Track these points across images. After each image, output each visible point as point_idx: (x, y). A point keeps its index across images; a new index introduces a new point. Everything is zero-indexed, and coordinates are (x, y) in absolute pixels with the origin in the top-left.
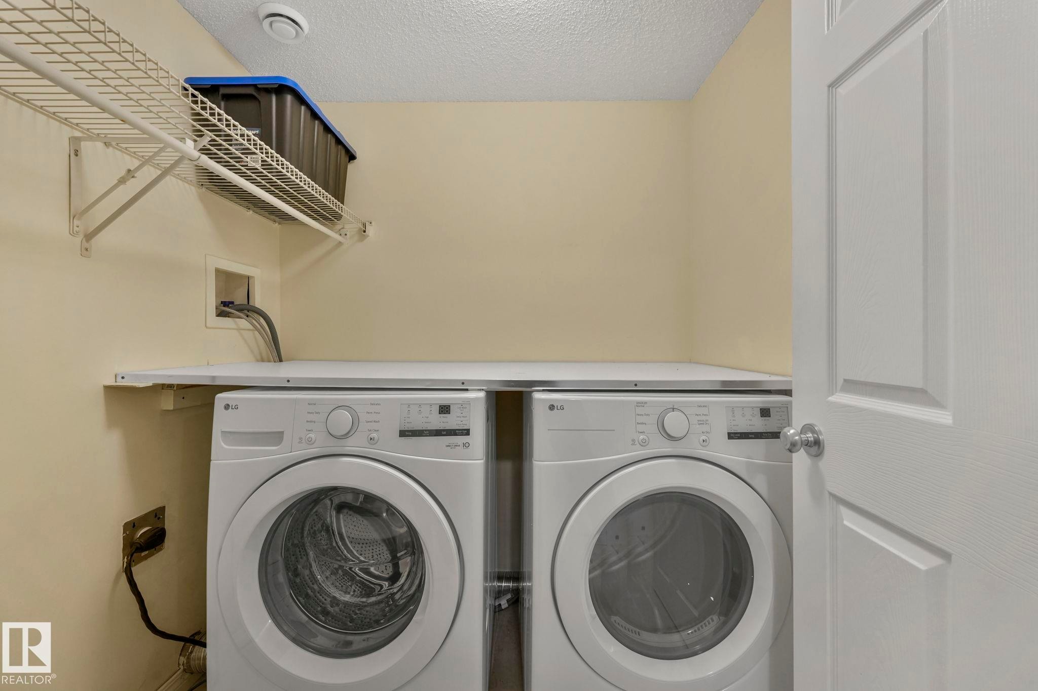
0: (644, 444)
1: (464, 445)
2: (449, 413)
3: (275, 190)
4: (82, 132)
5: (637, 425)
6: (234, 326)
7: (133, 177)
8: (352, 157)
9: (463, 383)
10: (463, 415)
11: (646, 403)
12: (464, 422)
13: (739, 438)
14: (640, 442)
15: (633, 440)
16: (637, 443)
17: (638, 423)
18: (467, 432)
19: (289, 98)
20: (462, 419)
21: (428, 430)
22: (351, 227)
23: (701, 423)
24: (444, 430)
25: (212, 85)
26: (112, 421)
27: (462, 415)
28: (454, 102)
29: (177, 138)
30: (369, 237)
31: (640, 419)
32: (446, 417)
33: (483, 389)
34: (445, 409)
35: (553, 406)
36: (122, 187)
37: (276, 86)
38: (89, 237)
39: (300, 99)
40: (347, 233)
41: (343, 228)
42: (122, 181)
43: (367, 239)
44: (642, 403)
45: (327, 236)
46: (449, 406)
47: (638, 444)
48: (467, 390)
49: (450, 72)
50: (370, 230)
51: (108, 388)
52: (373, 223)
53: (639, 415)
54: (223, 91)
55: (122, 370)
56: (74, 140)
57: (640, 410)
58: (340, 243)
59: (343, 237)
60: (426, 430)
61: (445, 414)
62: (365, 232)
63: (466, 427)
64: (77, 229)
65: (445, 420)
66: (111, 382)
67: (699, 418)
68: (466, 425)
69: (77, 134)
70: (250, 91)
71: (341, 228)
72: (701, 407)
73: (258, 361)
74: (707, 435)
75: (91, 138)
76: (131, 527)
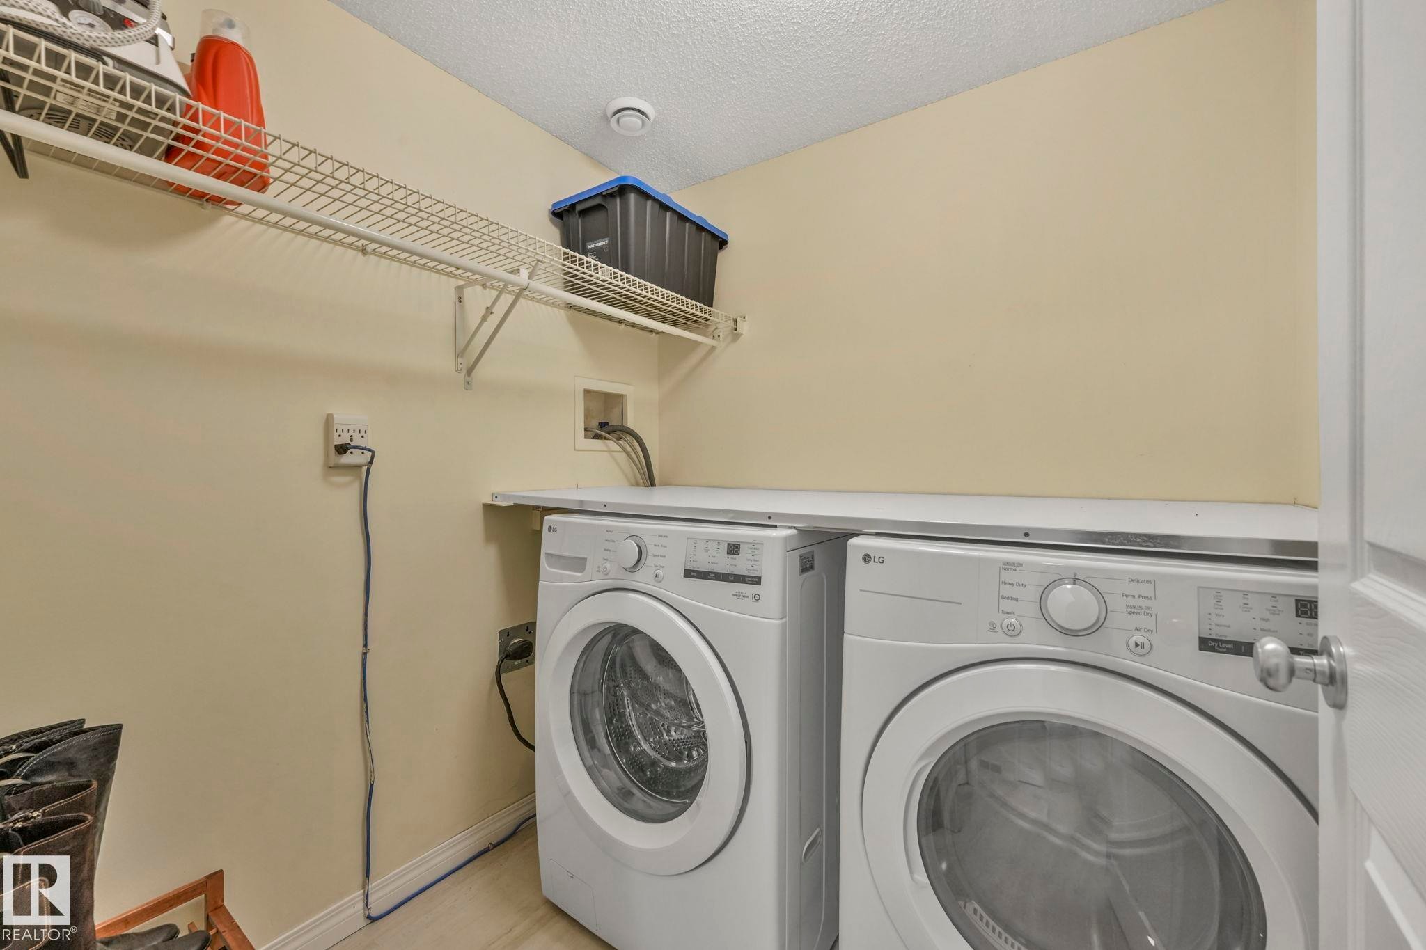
0: (1012, 633)
1: (754, 596)
2: (739, 554)
3: (625, 300)
4: (465, 281)
5: (1002, 601)
6: (605, 449)
7: (492, 313)
8: (723, 243)
9: (770, 518)
10: (755, 558)
11: (1020, 565)
12: (755, 568)
13: (1229, 652)
14: (1005, 629)
15: (993, 624)
16: (998, 628)
17: (1004, 598)
18: (757, 581)
19: (632, 197)
20: (753, 563)
21: (714, 573)
22: (724, 327)
23: (1133, 611)
24: (731, 575)
25: (570, 205)
26: (490, 537)
27: (753, 558)
28: (842, 134)
29: (509, 272)
30: (743, 336)
31: (1007, 591)
32: (735, 559)
33: (794, 527)
34: (734, 549)
35: (869, 556)
36: (485, 324)
37: (617, 189)
38: (470, 371)
39: (644, 195)
40: (721, 334)
41: (717, 328)
42: (484, 319)
43: (741, 338)
44: (1014, 564)
45: (698, 344)
46: (739, 545)
47: (1001, 631)
48: (775, 526)
49: (822, 98)
50: (743, 327)
51: (486, 506)
52: (747, 318)
53: (1005, 583)
54: (579, 208)
55: (497, 489)
56: (459, 289)
57: (1008, 576)
58: (713, 348)
59: (717, 340)
60: (712, 573)
61: (733, 554)
62: (736, 330)
63: (756, 574)
64: (461, 366)
65: (733, 562)
66: (488, 501)
67: (1131, 602)
68: (757, 571)
69: (461, 283)
70: (597, 201)
71: (713, 329)
72: (1138, 581)
73: (632, 485)
74: (1148, 634)
75: (471, 283)
76: (506, 635)
